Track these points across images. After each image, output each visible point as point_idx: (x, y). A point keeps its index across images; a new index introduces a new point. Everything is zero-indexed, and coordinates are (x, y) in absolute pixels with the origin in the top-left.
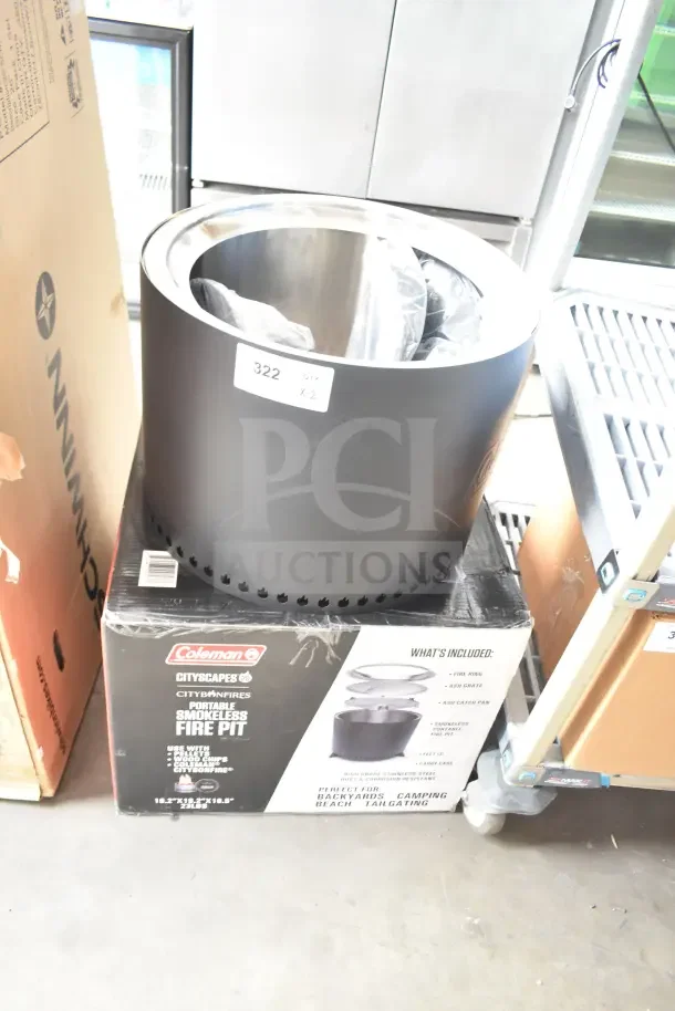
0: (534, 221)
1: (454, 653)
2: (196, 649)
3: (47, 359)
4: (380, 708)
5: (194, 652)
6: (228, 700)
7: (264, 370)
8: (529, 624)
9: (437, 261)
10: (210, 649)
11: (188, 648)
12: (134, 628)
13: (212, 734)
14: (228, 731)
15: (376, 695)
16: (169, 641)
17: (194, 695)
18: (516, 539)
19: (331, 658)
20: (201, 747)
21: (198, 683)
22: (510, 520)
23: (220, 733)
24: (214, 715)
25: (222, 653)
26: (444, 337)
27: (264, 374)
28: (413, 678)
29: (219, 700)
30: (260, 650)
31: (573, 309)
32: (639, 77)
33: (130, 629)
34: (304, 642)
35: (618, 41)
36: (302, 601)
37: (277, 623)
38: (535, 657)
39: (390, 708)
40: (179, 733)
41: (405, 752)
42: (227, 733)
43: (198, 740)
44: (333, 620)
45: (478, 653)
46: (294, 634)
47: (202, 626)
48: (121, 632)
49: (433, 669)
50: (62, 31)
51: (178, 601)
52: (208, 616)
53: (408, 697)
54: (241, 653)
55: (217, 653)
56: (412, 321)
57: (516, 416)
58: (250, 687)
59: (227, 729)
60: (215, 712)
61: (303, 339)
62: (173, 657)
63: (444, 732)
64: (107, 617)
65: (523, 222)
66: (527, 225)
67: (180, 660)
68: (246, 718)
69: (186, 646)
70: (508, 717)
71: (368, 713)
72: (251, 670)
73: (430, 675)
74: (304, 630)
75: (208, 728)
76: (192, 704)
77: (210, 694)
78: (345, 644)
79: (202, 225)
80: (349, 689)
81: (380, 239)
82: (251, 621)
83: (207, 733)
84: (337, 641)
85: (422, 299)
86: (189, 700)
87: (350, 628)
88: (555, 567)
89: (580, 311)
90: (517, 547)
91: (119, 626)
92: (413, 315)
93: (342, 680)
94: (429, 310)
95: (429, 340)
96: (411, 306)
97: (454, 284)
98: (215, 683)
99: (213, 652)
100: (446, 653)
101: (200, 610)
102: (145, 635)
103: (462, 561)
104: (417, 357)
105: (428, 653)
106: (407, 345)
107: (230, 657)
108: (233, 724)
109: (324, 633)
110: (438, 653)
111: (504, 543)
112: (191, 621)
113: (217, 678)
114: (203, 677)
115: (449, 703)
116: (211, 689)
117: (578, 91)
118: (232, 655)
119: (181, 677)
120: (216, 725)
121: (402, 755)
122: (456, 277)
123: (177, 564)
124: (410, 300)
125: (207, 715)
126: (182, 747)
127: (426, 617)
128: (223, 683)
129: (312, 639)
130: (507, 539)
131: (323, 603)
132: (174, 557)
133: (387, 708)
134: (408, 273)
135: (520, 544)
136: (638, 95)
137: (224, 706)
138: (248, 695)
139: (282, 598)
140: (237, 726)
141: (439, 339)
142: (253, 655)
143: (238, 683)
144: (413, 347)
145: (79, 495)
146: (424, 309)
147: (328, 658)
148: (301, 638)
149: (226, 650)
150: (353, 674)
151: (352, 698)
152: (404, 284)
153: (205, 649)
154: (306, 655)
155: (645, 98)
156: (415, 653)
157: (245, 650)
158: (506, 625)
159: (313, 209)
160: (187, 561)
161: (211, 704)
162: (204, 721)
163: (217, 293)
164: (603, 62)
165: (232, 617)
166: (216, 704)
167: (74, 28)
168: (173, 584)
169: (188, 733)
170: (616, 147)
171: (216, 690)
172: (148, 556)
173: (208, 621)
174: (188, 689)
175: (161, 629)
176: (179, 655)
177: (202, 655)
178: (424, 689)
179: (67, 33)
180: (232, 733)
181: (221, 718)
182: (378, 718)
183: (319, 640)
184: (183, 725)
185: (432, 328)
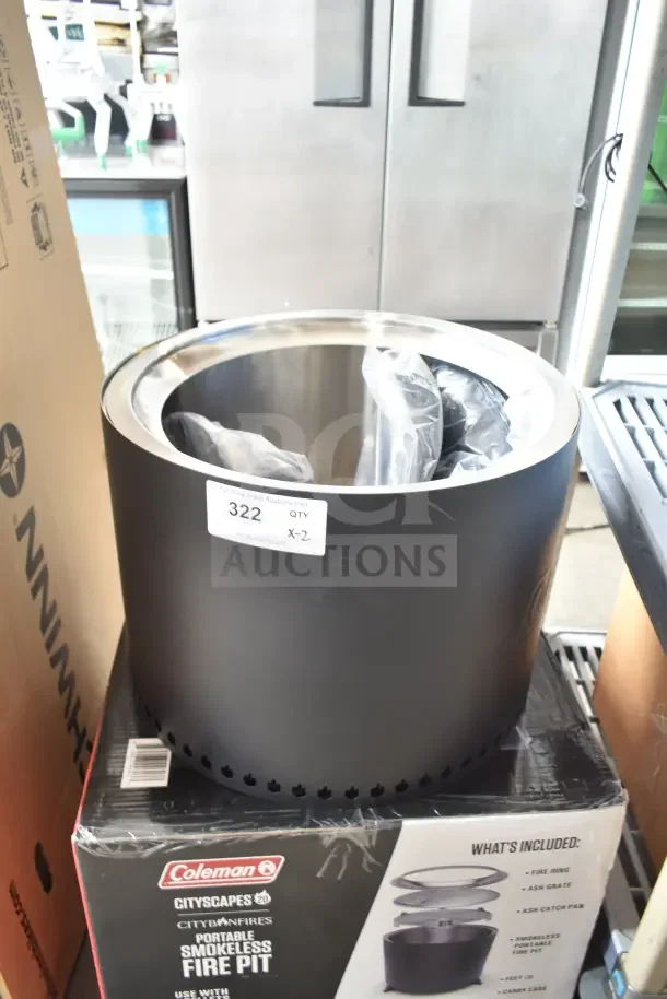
0: (559, 324)
1: (528, 846)
2: (195, 867)
3: (15, 520)
4: (441, 924)
5: (193, 871)
6: (244, 928)
7: (241, 511)
8: (620, 801)
9: (453, 367)
10: (213, 865)
11: (185, 867)
12: (113, 846)
13: (228, 972)
14: (251, 967)
15: (433, 908)
16: (160, 860)
17: (200, 925)
18: (589, 676)
19: (370, 865)
20: (217, 990)
21: (203, 909)
22: (578, 655)
23: (240, 970)
24: (229, 949)
25: (228, 869)
26: (468, 450)
27: (242, 516)
28: (479, 882)
29: (232, 929)
30: (276, 862)
31: (618, 404)
32: (650, 167)
33: (109, 849)
34: (332, 846)
35: (621, 135)
36: (324, 793)
37: (294, 826)
38: (635, 832)
39: (455, 922)
40: (187, 974)
41: (482, 978)
42: (248, 970)
43: (213, 982)
44: (367, 815)
45: (559, 844)
46: (316, 838)
47: (198, 838)
48: (98, 853)
49: (502, 869)
50: (23, 174)
51: (169, 805)
52: (207, 821)
53: (475, 907)
54: (253, 868)
55: (222, 870)
56: (427, 435)
57: (569, 531)
58: (271, 909)
59: (247, 964)
60: (229, 945)
61: (299, 469)
62: (168, 878)
63: (529, 948)
64: (79, 835)
65: (548, 326)
66: (552, 329)
67: (177, 883)
68: (270, 949)
69: (181, 864)
70: (612, 922)
71: (425, 932)
72: (268, 888)
73: (500, 876)
74: (330, 832)
75: (223, 966)
76: (199, 937)
77: (220, 922)
78: (386, 844)
79: (174, 356)
80: (398, 902)
81: (382, 349)
82: (263, 824)
83: (223, 972)
84: (374, 843)
85: (437, 408)
86: (194, 931)
87: (389, 824)
88: (642, 715)
89: (626, 406)
90: (591, 688)
91: (94, 846)
92: (425, 429)
93: (387, 893)
94: (445, 422)
95: (450, 456)
96: (424, 419)
97: (474, 389)
98: (225, 909)
99: (217, 870)
100: (518, 847)
101: (197, 814)
102: (129, 855)
103: (524, 718)
104: (438, 475)
105: (495, 848)
106: (424, 464)
107: (240, 873)
108: (255, 958)
109: (355, 835)
110: (507, 847)
111: (573, 684)
112: (186, 831)
113: (224, 902)
114: (209, 902)
115: (530, 910)
116: (220, 917)
117: (588, 189)
118: (242, 870)
119: (180, 904)
120: (232, 961)
121: (478, 982)
122: (476, 382)
123: (169, 754)
124: (422, 411)
125: (221, 949)
126: (193, 993)
127: (487, 801)
128: (235, 906)
129: (341, 842)
130: (576, 676)
131: (352, 793)
132: (166, 745)
133: (450, 923)
134: (417, 382)
135: (594, 683)
136: (650, 186)
137: (239, 936)
138: (269, 921)
139: (299, 791)
140: (260, 961)
141: (462, 452)
142: (270, 868)
143: (255, 905)
144: (431, 464)
145: (67, 673)
146: (440, 420)
147: (365, 866)
148: (327, 842)
149: (232, 865)
150: (400, 882)
151: (404, 914)
152: (413, 395)
153: (207, 865)
154: (336, 864)
155: (659, 188)
156: (477, 850)
157: (256, 863)
158: (591, 803)
159: (301, 326)
160: (180, 750)
161: (223, 934)
162: (217, 957)
163: (197, 427)
164: (609, 158)
165: (238, 821)
166: (230, 934)
167: (38, 173)
168: (164, 783)
169: (199, 974)
170: (636, 239)
171: (227, 917)
172: (134, 746)
173: (207, 830)
174: (191, 919)
175: (149, 845)
176: (176, 876)
177: (204, 874)
178: (496, 895)
179: (29, 176)
180: (255, 969)
181: (238, 951)
182: (441, 937)
183: (351, 843)
184: (190, 965)
185: (452, 441)
